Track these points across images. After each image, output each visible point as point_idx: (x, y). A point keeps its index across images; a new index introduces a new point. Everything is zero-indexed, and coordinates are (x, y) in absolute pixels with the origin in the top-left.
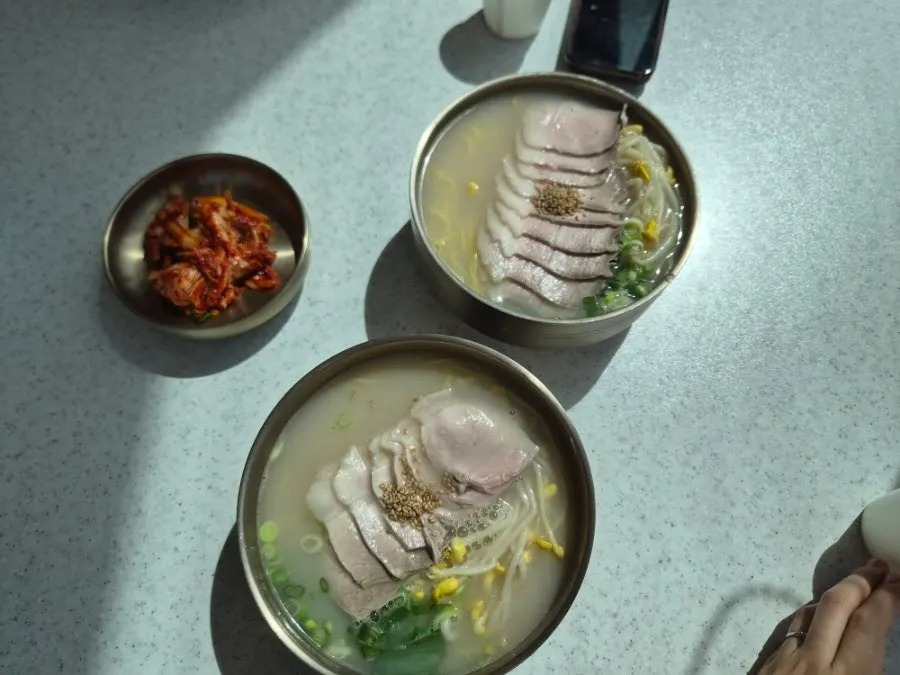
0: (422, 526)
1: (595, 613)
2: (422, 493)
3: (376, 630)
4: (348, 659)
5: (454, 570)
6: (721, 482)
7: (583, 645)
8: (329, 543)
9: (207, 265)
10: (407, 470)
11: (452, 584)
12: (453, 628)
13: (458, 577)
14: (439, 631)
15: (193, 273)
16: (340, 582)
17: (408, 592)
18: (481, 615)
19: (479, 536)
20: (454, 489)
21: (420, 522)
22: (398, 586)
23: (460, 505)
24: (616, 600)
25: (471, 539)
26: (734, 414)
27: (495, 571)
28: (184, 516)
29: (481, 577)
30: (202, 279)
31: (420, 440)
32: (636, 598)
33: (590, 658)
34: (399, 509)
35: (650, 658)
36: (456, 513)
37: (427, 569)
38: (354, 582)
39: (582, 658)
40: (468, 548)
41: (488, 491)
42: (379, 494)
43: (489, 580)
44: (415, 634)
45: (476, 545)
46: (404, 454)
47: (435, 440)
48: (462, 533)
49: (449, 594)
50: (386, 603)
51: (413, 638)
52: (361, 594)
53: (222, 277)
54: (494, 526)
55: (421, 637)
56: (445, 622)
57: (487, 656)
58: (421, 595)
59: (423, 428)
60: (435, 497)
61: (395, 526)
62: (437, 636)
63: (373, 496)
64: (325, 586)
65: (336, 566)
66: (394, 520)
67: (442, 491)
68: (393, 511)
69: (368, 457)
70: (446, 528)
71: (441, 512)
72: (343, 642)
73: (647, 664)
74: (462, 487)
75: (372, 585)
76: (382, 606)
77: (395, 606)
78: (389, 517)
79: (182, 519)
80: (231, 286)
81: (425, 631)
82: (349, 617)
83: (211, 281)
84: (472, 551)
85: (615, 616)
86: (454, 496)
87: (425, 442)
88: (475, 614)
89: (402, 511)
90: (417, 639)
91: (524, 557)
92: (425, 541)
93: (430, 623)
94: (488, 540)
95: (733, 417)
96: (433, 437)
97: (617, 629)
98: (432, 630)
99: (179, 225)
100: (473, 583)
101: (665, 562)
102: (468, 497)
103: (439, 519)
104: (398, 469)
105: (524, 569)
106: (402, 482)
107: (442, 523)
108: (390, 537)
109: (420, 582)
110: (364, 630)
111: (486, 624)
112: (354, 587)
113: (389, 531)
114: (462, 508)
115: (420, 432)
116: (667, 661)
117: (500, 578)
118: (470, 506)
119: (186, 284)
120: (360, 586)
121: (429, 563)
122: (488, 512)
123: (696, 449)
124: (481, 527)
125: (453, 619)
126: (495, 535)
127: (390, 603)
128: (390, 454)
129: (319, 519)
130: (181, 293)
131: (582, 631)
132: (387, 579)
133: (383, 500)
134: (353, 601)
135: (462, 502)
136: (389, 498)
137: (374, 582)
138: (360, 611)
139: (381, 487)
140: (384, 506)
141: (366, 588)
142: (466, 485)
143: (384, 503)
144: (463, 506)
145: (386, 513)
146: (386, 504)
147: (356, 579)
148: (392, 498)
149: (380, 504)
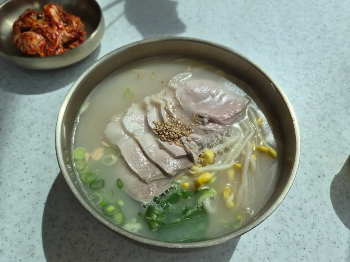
0: (183, 143)
1: (288, 208)
2: (180, 126)
3: (158, 209)
4: (139, 230)
5: (208, 167)
6: (340, 134)
7: (285, 227)
8: (122, 158)
9: (47, 32)
10: (169, 114)
11: (208, 176)
12: (212, 204)
13: (210, 172)
14: (203, 207)
15: (39, 37)
16: (130, 180)
17: (178, 184)
18: (230, 195)
19: (220, 147)
20: (200, 123)
21: (181, 141)
22: (171, 181)
23: (206, 132)
24: (299, 200)
25: (215, 149)
26: (338, 101)
27: (235, 168)
28: (27, 170)
29: (225, 171)
30: (45, 40)
31: (175, 98)
32: (310, 198)
33: (291, 235)
34: (167, 134)
35: (327, 232)
36: (204, 136)
37: (189, 168)
38: (140, 179)
39: (286, 236)
40: (215, 155)
41: (223, 122)
42: (153, 126)
43: (231, 173)
44: (187, 210)
45: (220, 153)
46: (166, 105)
47: (185, 98)
48: (210, 146)
49: (207, 183)
50: (163, 191)
51: (186, 213)
52: (145, 187)
53: (56, 40)
54: (229, 141)
55: (190, 212)
56: (206, 201)
57: (239, 221)
58: (187, 184)
59: (177, 92)
60: (189, 127)
61: (165, 144)
62: (203, 211)
63: (149, 129)
64: (120, 184)
65: (128, 172)
66: (164, 141)
67: (193, 124)
68: (163, 136)
69: (144, 108)
70: (199, 144)
71: (194, 135)
72: (135, 220)
73: (326, 236)
74: (206, 120)
75: (153, 181)
76: (160, 194)
77: (170, 193)
78: (161, 140)
79: (26, 172)
80: (61, 46)
81: (193, 208)
82: (138, 203)
83: (50, 41)
84: (218, 156)
85: (301, 209)
86: (201, 127)
87: (179, 99)
88: (226, 194)
89: (169, 135)
90: (188, 214)
91: (252, 158)
92: (187, 152)
93: (195, 203)
94: (227, 150)
95: (338, 103)
96: (183, 95)
97: (303, 217)
98: (198, 207)
99: (31, 19)
100: (221, 175)
101: (322, 177)
102: (210, 126)
103: (193, 139)
104: (164, 113)
105: (254, 164)
106: (166, 120)
107: (195, 142)
108: (162, 151)
109: (186, 177)
110: (150, 210)
111: (235, 200)
112: (141, 184)
113: (162, 147)
114: (207, 133)
115: (175, 94)
116: (337, 234)
117: (239, 171)
118: (212, 131)
119: (35, 42)
120: (144, 181)
121: (191, 164)
122: (224, 133)
123: (323, 119)
124: (221, 142)
125: (212, 198)
126: (231, 146)
127: (167, 191)
128: (157, 106)
129: (114, 143)
130: (33, 47)
131: (282, 219)
132: (163, 177)
133: (156, 130)
134: (141, 192)
135: (207, 129)
136: (160, 128)
137: (154, 179)
138: (146, 198)
139: (154, 123)
140: (157, 133)
141: (149, 183)
142: (208, 119)
143: (157, 132)
144: (208, 132)
145: (159, 137)
146: (158, 132)
147: (141, 177)
148: (161, 128)
149: (154, 133)
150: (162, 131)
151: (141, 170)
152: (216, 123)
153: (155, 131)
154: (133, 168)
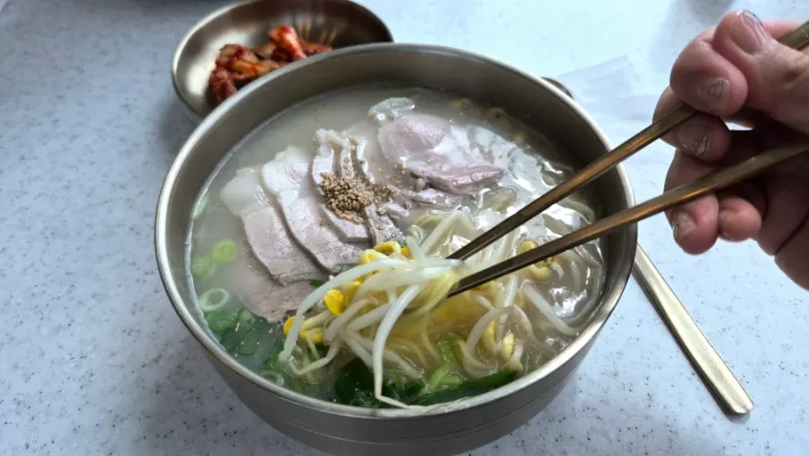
20: (411, 186)
21: (364, 215)
23: (418, 204)
34: (341, 198)
38: (270, 278)
41: (454, 189)
42: (318, 180)
46: (354, 150)
47: (392, 139)
52: (276, 293)
59: (381, 130)
63: (310, 184)
66: (332, 211)
68: (332, 200)
71: (392, 206)
74: (421, 182)
75: (293, 282)
78: (327, 207)
86: (411, 193)
89: (344, 200)
92: (368, 233)
102: (429, 195)
103: (389, 213)
107: (392, 219)
108: (325, 229)
112: (269, 285)
114: (419, 206)
115: (376, 132)
120: (276, 281)
128: (336, 147)
129: (235, 213)
133: (323, 187)
134: (266, 301)
135: (419, 199)
136: (330, 185)
137: (296, 278)
138: (273, 312)
139: (322, 175)
140: (323, 194)
141: (285, 284)
142: (427, 181)
143: (323, 190)
144: (420, 204)
145: (324, 202)
146: (325, 191)
147: (272, 273)
148: (333, 185)
149: (318, 192)
150: (332, 191)
151: (275, 261)
152: (442, 190)
153: (320, 189)
154: (260, 257)
